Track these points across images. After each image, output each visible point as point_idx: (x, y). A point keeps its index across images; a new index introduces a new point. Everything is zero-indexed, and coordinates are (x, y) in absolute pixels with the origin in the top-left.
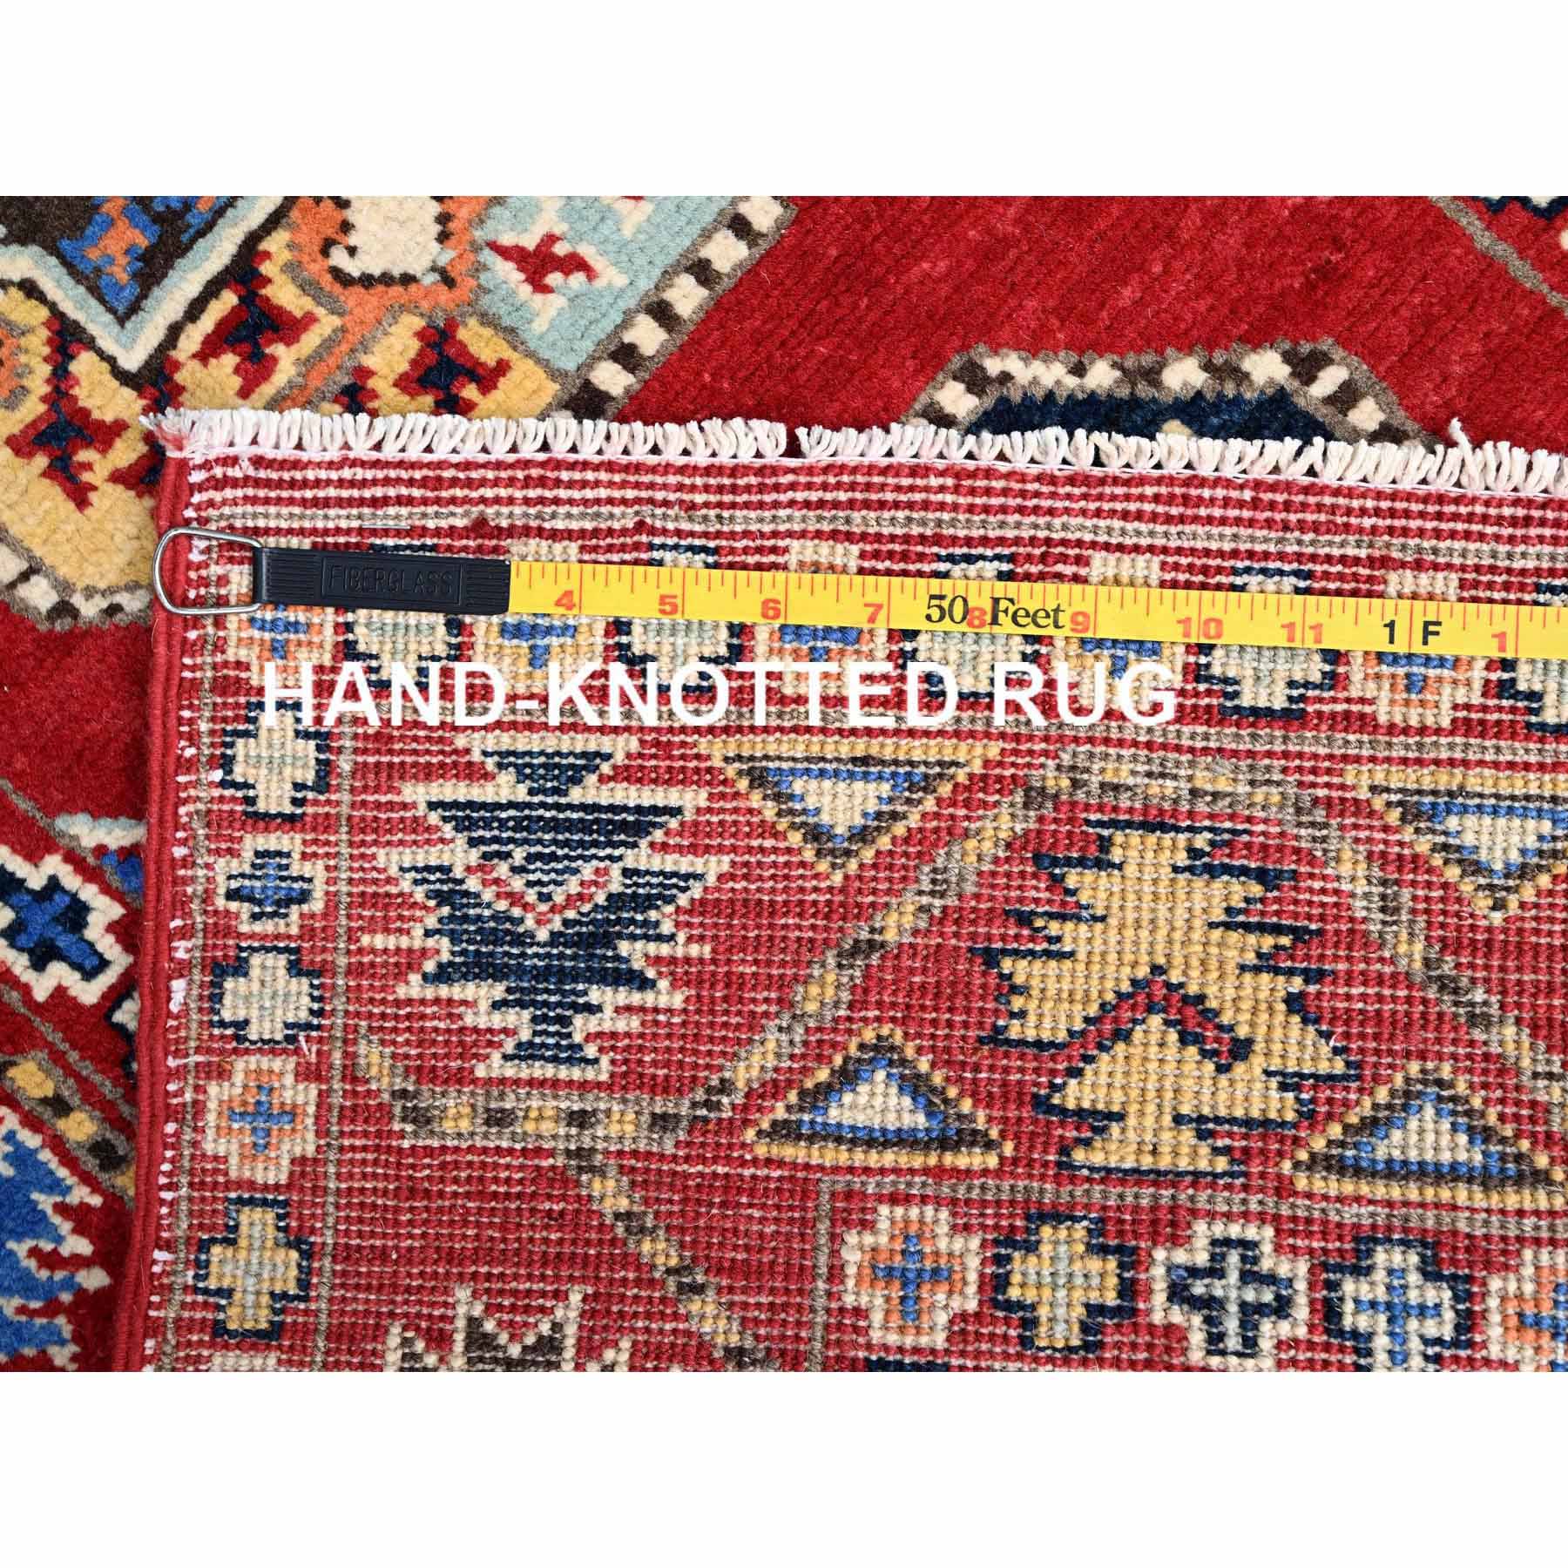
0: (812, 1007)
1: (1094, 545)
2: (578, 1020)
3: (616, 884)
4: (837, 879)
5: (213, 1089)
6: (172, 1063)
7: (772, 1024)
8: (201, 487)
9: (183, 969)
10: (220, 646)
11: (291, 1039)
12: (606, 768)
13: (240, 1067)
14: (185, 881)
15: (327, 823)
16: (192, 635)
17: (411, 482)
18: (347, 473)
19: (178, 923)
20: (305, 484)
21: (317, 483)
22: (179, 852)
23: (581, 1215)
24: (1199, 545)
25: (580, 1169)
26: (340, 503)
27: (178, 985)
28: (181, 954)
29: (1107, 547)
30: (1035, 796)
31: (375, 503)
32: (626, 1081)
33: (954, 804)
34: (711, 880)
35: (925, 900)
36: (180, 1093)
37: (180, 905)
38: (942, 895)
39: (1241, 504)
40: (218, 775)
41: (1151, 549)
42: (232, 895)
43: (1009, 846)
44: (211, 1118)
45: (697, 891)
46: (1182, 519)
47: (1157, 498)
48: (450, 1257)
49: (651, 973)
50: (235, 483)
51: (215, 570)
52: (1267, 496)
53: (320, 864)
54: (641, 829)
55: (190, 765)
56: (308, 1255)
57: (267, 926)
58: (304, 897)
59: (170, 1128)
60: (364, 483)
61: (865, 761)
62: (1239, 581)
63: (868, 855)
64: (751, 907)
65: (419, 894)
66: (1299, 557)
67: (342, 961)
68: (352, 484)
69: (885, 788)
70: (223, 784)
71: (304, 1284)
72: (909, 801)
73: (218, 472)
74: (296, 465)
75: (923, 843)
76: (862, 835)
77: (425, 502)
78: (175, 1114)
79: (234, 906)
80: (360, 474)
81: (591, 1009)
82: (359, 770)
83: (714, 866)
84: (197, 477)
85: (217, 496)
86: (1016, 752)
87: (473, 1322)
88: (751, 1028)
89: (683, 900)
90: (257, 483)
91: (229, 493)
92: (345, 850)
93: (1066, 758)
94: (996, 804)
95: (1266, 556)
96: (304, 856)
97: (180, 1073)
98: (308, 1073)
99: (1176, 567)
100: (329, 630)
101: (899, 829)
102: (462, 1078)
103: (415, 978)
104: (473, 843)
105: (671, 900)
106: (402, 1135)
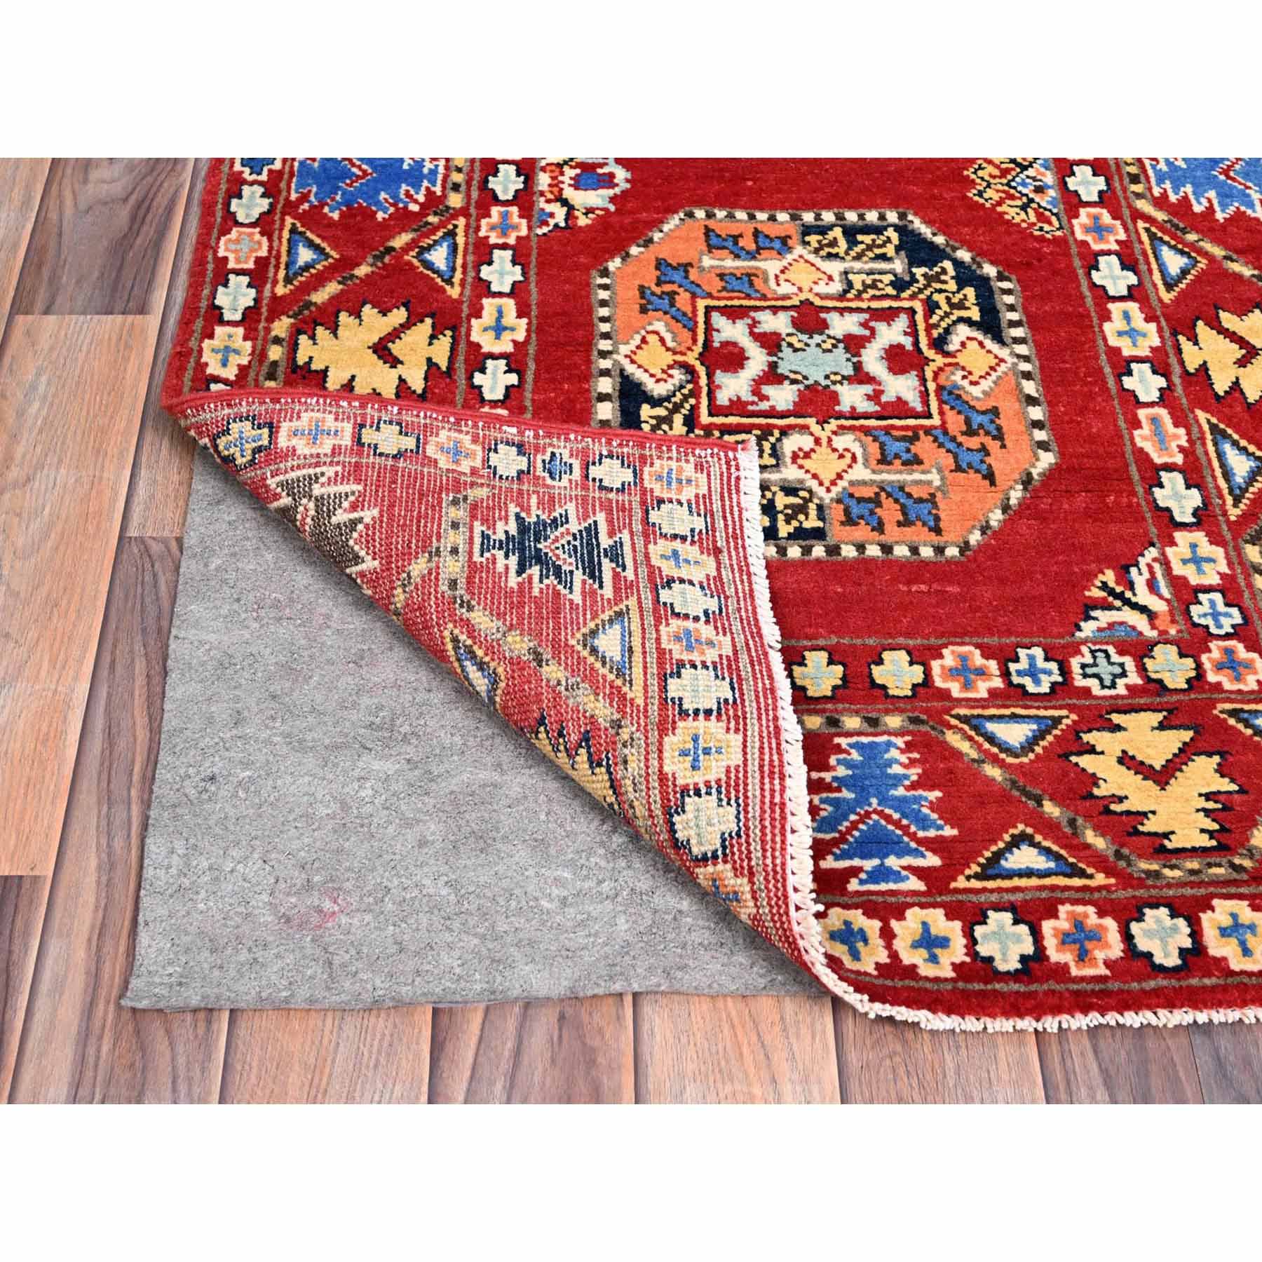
0: (510, 639)
1: (745, 736)
2: (502, 553)
3: (565, 568)
4: (572, 642)
5: (469, 437)
6: (481, 424)
7: (500, 623)
8: (726, 456)
9: (521, 433)
10: (659, 457)
11: (489, 467)
12: (619, 570)
13: (478, 449)
14: (559, 438)
15: (585, 488)
16: (664, 448)
17: (734, 529)
18: (736, 509)
19: (541, 433)
20: (730, 494)
21: (731, 498)
22: (572, 436)
23: (408, 555)
24: (750, 780)
25: (430, 553)
26: (723, 506)
27: (514, 430)
28: (527, 433)
29: (745, 741)
30: (617, 725)
31: (725, 518)
32: (473, 568)
33: (612, 687)
34: (570, 596)
35: (564, 683)
36: (466, 425)
37: (549, 435)
38: (567, 689)
39: (772, 797)
40: (605, 453)
41: (745, 760)
42: (553, 454)
43: (592, 716)
44: (456, 435)
45: (564, 591)
46: (762, 772)
47: (771, 761)
48: (392, 506)
49: (524, 575)
50: (729, 469)
51: (692, 459)
52: (778, 810)
53: (568, 485)
54: (592, 576)
55: (609, 443)
56: (394, 457)
57: (539, 465)
58: (553, 478)
59: (452, 419)
60: (732, 514)
61: (631, 650)
62: (733, 802)
63: (585, 653)
64: (557, 612)
65: (556, 514)
66: (747, 828)
67: (525, 487)
68: (732, 510)
69: (618, 658)
70: (601, 455)
71: (381, 455)
72: (612, 668)
73: (733, 463)
74: (738, 491)
75: (591, 677)
76: (594, 651)
77: (727, 534)
78: (458, 422)
79: (549, 454)
80: (736, 514)
81: (507, 556)
82: (610, 501)
83: (577, 597)
84: (731, 454)
85: (723, 461)
86: (638, 711)
87: (360, 520)
88: (498, 614)
89: (560, 587)
90: (729, 478)
91: (724, 467)
92: (573, 494)
93: (638, 735)
94: (612, 706)
95: (746, 812)
96: (570, 481)
97: (475, 426)
98: (474, 472)
99: (737, 771)
100: (669, 496)
101: (598, 665)
102: (473, 517)
103: (518, 510)
104: (580, 531)
105: (560, 583)
106: (447, 495)
